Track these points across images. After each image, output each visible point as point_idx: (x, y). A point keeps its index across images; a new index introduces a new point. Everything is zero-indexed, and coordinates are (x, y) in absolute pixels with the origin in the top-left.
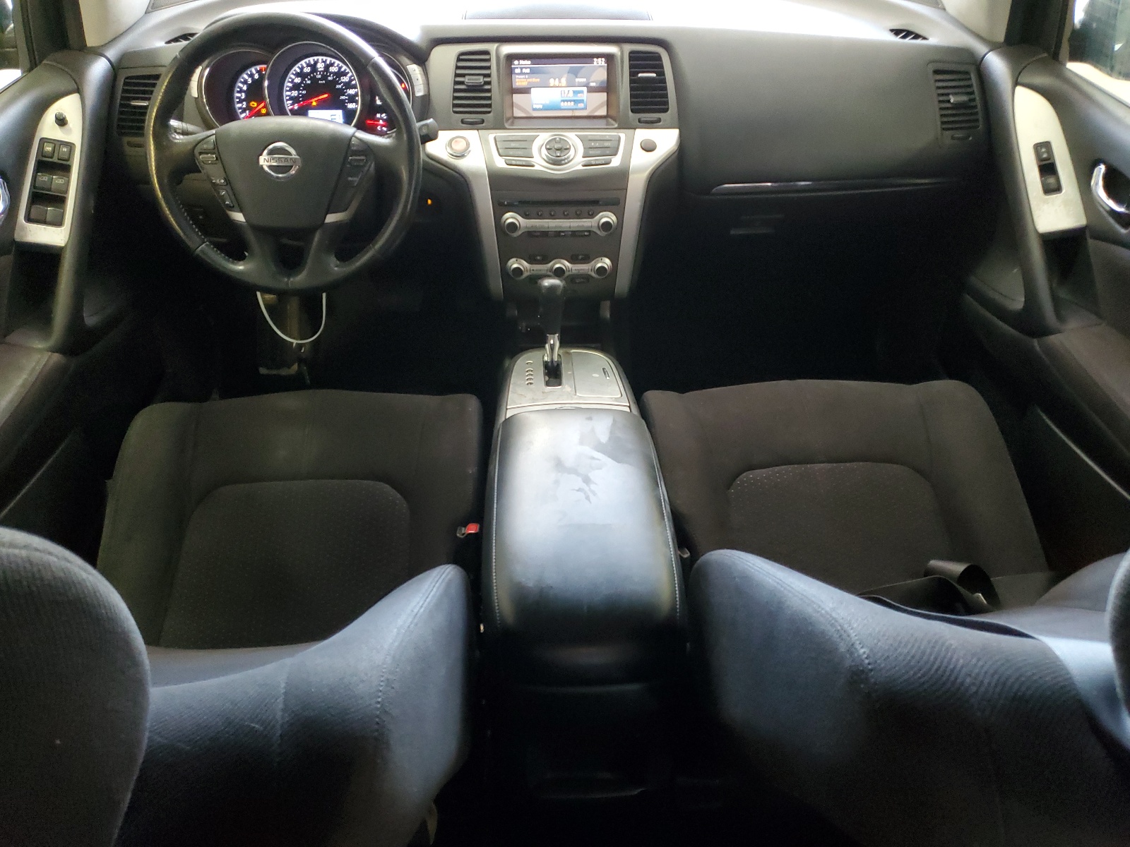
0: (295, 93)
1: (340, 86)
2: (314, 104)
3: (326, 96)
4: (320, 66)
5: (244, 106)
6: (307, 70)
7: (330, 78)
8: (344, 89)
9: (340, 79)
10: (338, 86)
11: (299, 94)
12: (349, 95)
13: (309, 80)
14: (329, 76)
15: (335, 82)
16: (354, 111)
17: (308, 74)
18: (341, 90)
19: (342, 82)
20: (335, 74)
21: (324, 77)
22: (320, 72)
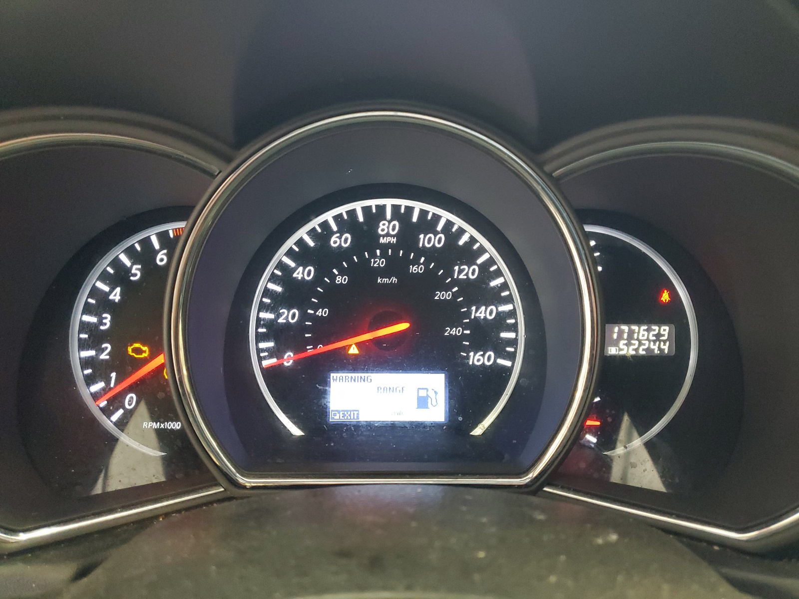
0: (289, 316)
1: (446, 296)
2: (354, 350)
3: (404, 326)
4: (388, 230)
5: (104, 356)
6: (340, 241)
7: (414, 269)
8: (461, 305)
9: (449, 272)
10: (441, 295)
11: (304, 316)
12: (476, 324)
13: (342, 273)
14: (416, 262)
15: (432, 281)
16: (500, 375)
17: (342, 254)
18: (451, 305)
19: (456, 282)
20: (431, 254)
21: (396, 266)
22: (384, 248)
